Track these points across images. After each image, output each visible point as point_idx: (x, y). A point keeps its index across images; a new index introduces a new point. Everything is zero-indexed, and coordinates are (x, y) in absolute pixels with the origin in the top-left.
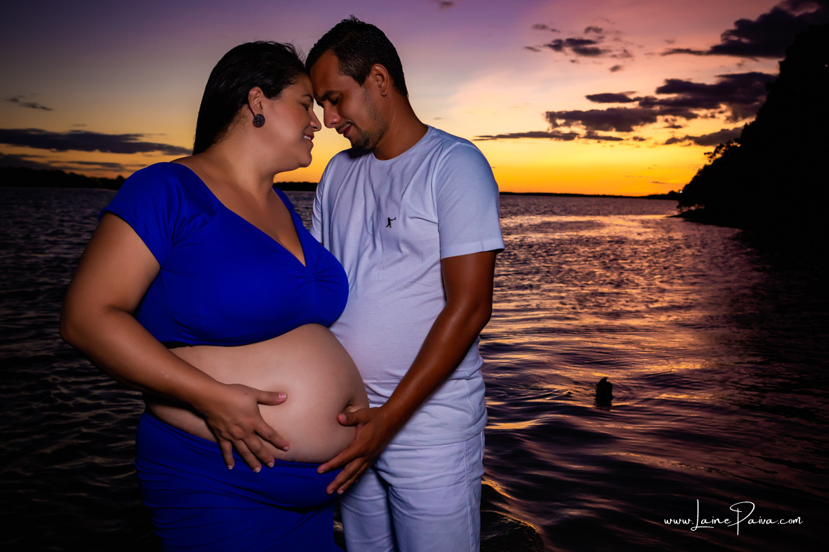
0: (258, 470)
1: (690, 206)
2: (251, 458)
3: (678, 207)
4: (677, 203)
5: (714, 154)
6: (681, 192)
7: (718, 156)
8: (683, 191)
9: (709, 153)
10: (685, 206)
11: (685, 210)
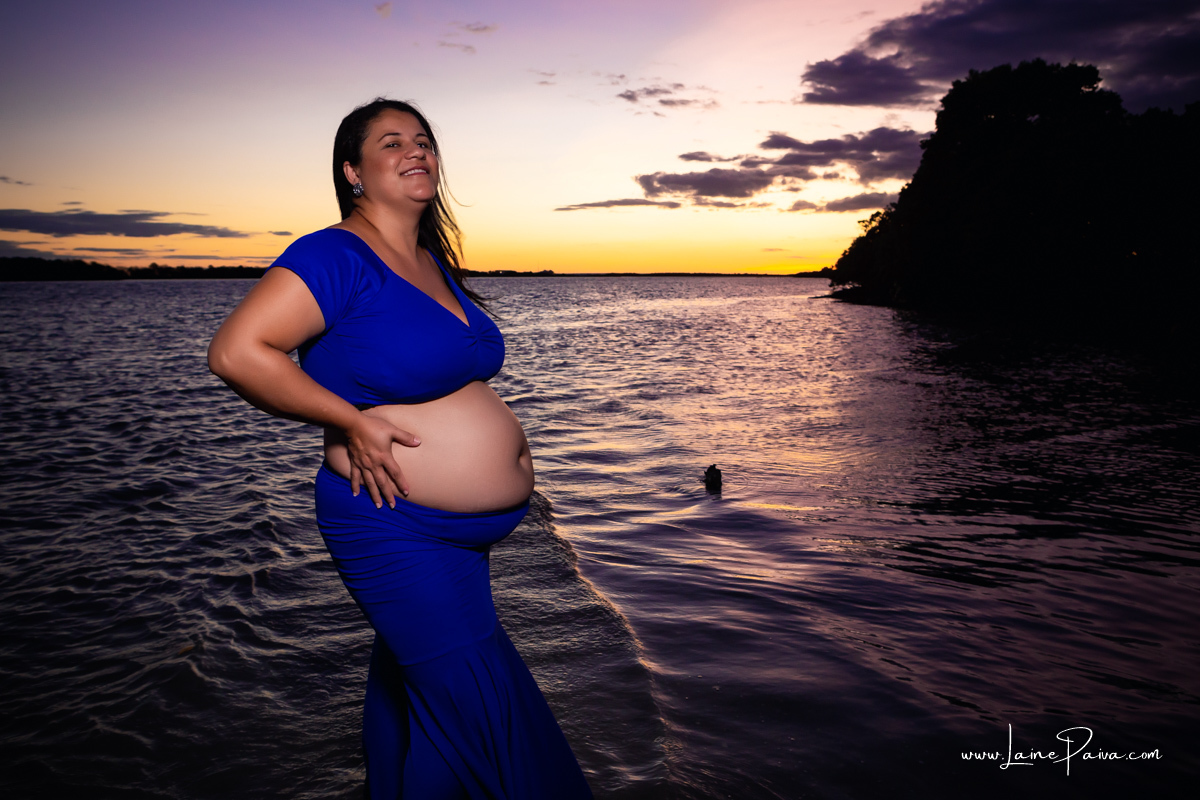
0: (379, 506)
1: (844, 285)
2: (375, 491)
3: (830, 286)
4: (829, 281)
5: (870, 222)
6: (834, 269)
7: (874, 224)
8: (836, 266)
9: (863, 222)
10: (838, 284)
11: (839, 288)
